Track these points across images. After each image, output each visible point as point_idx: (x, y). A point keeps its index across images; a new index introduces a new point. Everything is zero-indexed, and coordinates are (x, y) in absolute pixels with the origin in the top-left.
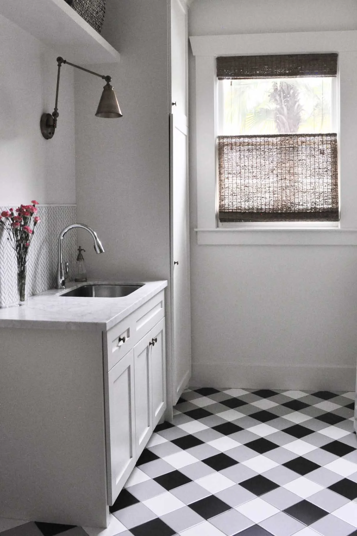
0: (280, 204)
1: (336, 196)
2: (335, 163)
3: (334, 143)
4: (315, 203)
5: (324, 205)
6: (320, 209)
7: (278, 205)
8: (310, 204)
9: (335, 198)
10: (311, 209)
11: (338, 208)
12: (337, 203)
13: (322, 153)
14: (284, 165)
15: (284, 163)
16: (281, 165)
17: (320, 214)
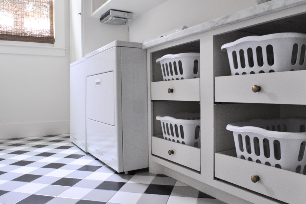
0: (20, 31)
1: (52, 30)
2: (51, 13)
3: (51, 2)
4: (41, 33)
5: (46, 34)
6: (44, 36)
7: (19, 32)
8: (38, 33)
9: (52, 31)
10: (39, 35)
11: (53, 36)
12: (53, 34)
13: (46, 7)
14: (23, 10)
15: (23, 9)
16: (21, 10)
17: (44, 39)
